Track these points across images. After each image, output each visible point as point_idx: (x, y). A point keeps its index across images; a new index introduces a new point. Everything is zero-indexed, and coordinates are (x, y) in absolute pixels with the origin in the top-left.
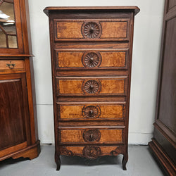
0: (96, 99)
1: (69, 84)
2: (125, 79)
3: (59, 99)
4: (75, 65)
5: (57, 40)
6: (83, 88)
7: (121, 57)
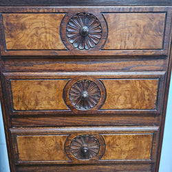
1: (38, 142)
2: (155, 132)
3: (21, 169)
4: (48, 107)
5: (5, 53)
6: (67, 149)
7: (147, 89)
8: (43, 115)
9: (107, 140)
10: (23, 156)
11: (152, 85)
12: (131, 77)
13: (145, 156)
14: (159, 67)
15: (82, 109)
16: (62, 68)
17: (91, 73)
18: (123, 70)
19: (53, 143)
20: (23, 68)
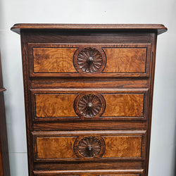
0: (96, 165)
1: (53, 142)
2: (143, 135)
3: (38, 166)
4: (62, 114)
5: (33, 75)
6: (75, 149)
7: (136, 101)
8: (58, 121)
9: (107, 141)
10: (41, 155)
11: (139, 99)
12: (123, 92)
13: (137, 154)
14: (144, 86)
15: (88, 116)
16: (74, 86)
17: (94, 90)
18: (118, 87)
19: (65, 143)
20: (45, 85)
